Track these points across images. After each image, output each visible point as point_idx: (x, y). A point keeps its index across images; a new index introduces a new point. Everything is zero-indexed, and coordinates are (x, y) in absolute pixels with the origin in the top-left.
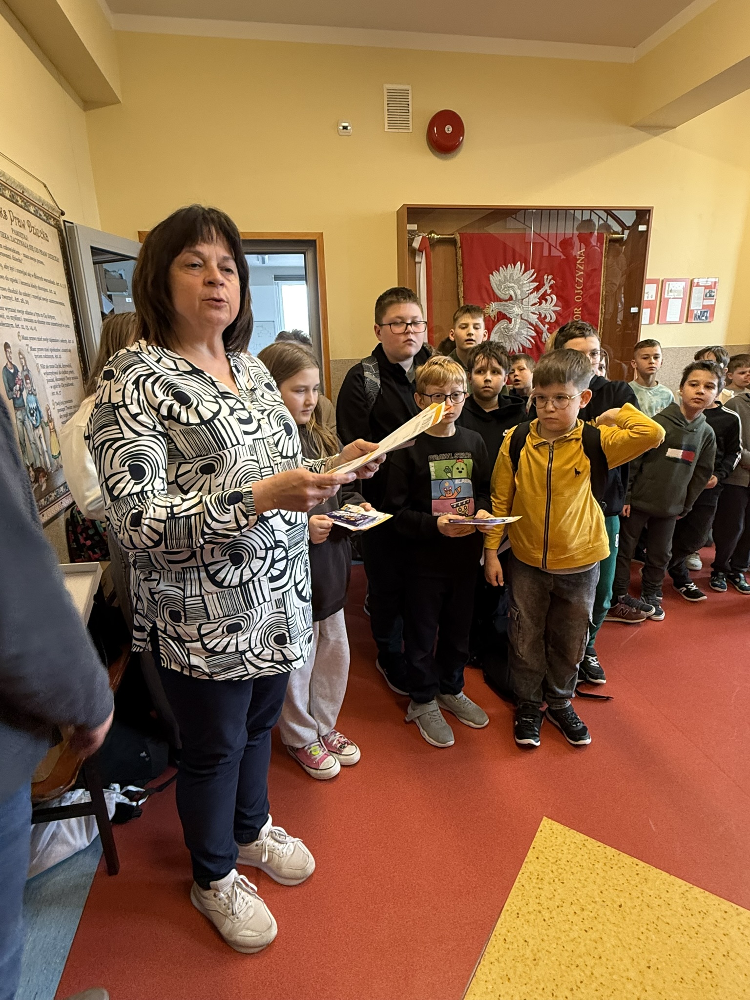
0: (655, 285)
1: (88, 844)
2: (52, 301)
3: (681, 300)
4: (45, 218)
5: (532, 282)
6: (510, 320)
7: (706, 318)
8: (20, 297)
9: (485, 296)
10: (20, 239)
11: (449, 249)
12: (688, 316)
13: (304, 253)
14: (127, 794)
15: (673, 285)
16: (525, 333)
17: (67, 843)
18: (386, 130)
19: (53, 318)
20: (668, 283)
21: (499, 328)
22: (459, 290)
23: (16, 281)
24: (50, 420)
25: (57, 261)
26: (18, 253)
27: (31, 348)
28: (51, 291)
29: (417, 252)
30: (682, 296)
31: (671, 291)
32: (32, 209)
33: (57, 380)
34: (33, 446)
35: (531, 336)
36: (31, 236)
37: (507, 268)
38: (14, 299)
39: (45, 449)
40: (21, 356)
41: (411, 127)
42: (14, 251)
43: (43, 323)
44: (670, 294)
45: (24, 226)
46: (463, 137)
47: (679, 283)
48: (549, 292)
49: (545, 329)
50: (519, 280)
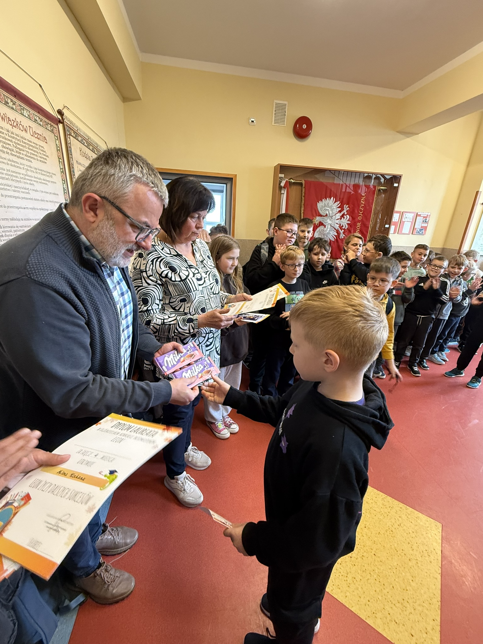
0: (398, 214)
6: (325, 226)
7: (422, 233)
9: (314, 213)
11: (299, 188)
12: (413, 231)
13: (226, 184)
15: (408, 215)
18: (273, 124)
20: (405, 214)
21: (319, 230)
22: (302, 209)
29: (283, 188)
30: (411, 221)
35: (335, 235)
37: (326, 199)
41: (286, 124)
44: (406, 219)
46: (311, 131)
47: (411, 214)
48: (346, 213)
49: (342, 232)
50: (331, 207)
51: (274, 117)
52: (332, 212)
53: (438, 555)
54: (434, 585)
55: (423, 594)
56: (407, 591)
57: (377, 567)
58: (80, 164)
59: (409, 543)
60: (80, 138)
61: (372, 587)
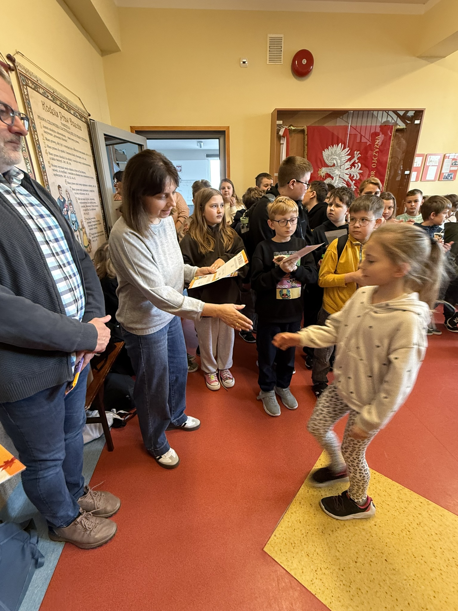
0: (421, 158)
1: (99, 436)
2: (84, 164)
3: (436, 167)
4: (79, 117)
5: (347, 155)
6: (332, 178)
7: (451, 178)
8: (66, 161)
9: (319, 164)
10: (66, 128)
11: (300, 136)
12: (440, 177)
13: (219, 138)
14: (120, 414)
15: (433, 158)
17: (90, 435)
18: (268, 63)
19: (85, 173)
20: (429, 156)
23: (64, 152)
24: (83, 228)
25: (86, 141)
27: (72, 188)
28: (83, 158)
29: (282, 137)
30: (437, 165)
31: (431, 161)
32: (72, 112)
33: (86, 206)
36: (72, 127)
37: (333, 147)
38: (63, 161)
39: (81, 242)
40: (67, 193)
41: (282, 61)
42: (62, 135)
43: (79, 175)
44: (430, 163)
45: (68, 121)
46: (313, 66)
47: (437, 156)
48: (357, 161)
49: (352, 183)
50: (340, 154)
51: (268, 55)
52: (341, 161)
57: (388, 577)
58: (44, 120)
59: (431, 548)
60: (41, 90)
61: (381, 602)
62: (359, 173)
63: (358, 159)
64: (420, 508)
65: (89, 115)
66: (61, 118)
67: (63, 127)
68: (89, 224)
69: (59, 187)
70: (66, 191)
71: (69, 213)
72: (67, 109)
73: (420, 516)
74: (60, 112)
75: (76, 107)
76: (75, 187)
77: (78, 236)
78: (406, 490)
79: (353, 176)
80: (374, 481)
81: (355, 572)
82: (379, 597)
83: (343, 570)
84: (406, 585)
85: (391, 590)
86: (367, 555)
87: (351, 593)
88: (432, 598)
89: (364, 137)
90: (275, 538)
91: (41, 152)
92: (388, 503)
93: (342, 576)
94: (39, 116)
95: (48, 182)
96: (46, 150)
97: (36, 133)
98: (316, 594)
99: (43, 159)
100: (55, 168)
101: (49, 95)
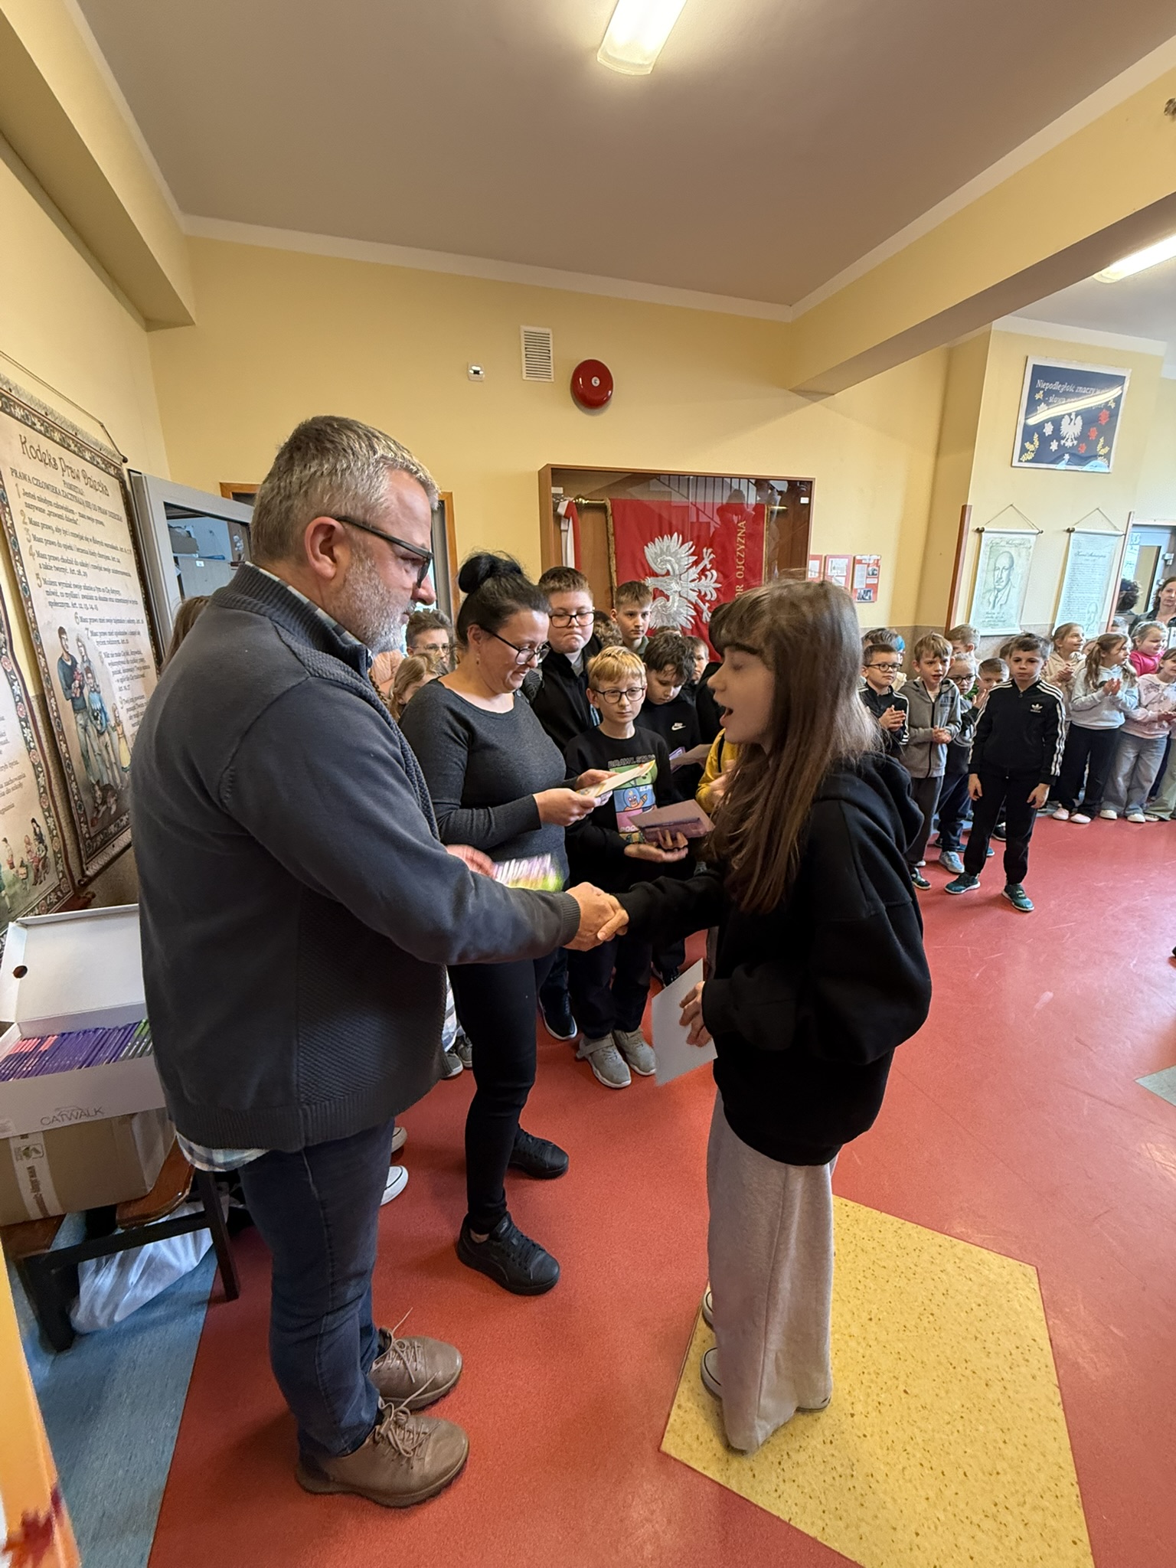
0: (817, 563)
1: (196, 1264)
2: (115, 572)
3: (844, 578)
4: (103, 466)
5: (693, 554)
6: (667, 598)
7: (869, 598)
8: (76, 568)
9: (640, 570)
10: (74, 493)
11: (598, 516)
15: (836, 562)
16: (685, 612)
18: (524, 378)
19: (117, 592)
20: (830, 560)
21: (657, 607)
23: (70, 547)
24: (119, 723)
25: (120, 520)
26: (72, 511)
27: (92, 632)
28: (114, 559)
29: (563, 519)
30: (845, 574)
31: (834, 568)
32: (88, 456)
33: (124, 671)
34: (98, 757)
35: (692, 617)
36: (87, 490)
37: (663, 539)
38: (69, 571)
39: (113, 760)
40: (80, 644)
41: (552, 376)
42: (66, 509)
43: (105, 599)
44: (833, 571)
45: (78, 477)
46: (611, 389)
47: (842, 560)
48: (709, 567)
49: (705, 607)
50: (676, 553)
51: (524, 362)
52: (680, 566)
53: (1045, 1352)
54: (1055, 1439)
55: (1034, 1471)
56: (999, 1476)
57: (918, 1427)
58: (25, 478)
59: (976, 1338)
60: (18, 410)
61: (917, 1489)
62: (714, 589)
63: (711, 562)
64: (940, 1257)
65: (125, 460)
66: (64, 471)
67: (68, 491)
68: (132, 713)
69: (61, 631)
70: (78, 640)
71: (86, 691)
72: (76, 449)
73: (944, 1276)
74: (60, 459)
75: (96, 444)
76: (96, 627)
77: (106, 747)
78: (909, 1225)
79: (706, 595)
80: (848, 1220)
81: (856, 1438)
82: (910, 1481)
83: (831, 1442)
84: (952, 1433)
85: (928, 1456)
86: (869, 1390)
87: (859, 1490)
88: (1002, 1445)
89: (704, 513)
90: (681, 1413)
91: (19, 553)
92: (883, 1264)
93: (833, 1455)
94: (13, 471)
95: (36, 623)
96: (31, 547)
97: (7, 509)
98: (790, 1520)
99: (23, 570)
100: (52, 588)
101: (36, 421)
